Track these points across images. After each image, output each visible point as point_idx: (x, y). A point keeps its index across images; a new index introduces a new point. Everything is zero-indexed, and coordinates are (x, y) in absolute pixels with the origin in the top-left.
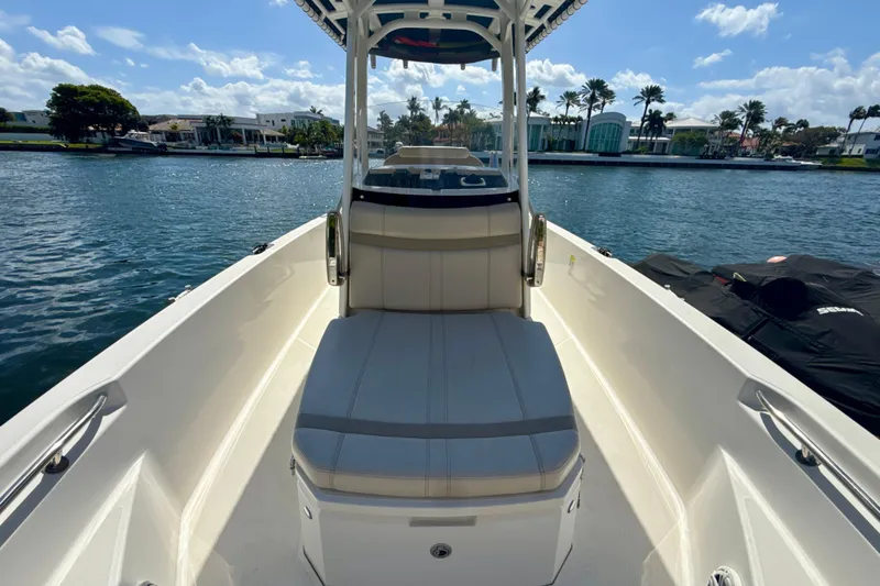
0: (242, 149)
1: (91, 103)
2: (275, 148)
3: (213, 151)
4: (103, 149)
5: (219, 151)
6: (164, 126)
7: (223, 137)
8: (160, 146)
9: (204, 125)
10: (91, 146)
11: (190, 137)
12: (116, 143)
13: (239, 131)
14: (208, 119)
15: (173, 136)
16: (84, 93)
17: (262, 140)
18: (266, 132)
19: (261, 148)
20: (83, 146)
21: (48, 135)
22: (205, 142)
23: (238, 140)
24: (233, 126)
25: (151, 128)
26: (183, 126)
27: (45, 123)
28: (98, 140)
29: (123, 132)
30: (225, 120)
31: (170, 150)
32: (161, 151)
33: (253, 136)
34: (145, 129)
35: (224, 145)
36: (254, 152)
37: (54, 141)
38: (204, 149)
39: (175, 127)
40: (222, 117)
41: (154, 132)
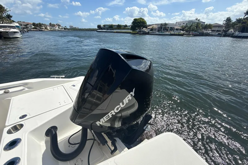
0: (167, 33)
1: (138, 22)
2: (176, 32)
3: (159, 34)
4: (137, 33)
5: (161, 33)
6: (151, 27)
7: (163, 30)
8: (148, 32)
9: (160, 26)
11: (155, 29)
12: (140, 31)
13: (168, 28)
14: (161, 24)
15: (152, 30)
16: (138, 20)
17: (174, 30)
18: (176, 27)
19: (172, 32)
20: (134, 32)
21: (130, 30)
22: (159, 31)
23: (167, 30)
24: (167, 26)
25: (148, 27)
26: (155, 27)
27: (130, 28)
28: (138, 30)
29: (142, 29)
30: (166, 24)
31: (150, 33)
32: (148, 34)
33: (172, 29)
34: (146, 28)
35: (163, 32)
36: (170, 34)
37: (131, 31)
38: (157, 33)
39: (153, 27)
41: (149, 29)
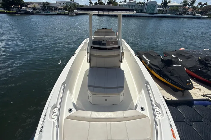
0: (53, 13)
2: (62, 12)
3: (46, 13)
4: (17, 13)
6: (32, 6)
7: (48, 9)
8: (32, 12)
9: (42, 5)
10: (13, 12)
11: (39, 9)
12: (20, 11)
13: (52, 7)
14: (43, 3)
15: (34, 9)
17: (58, 10)
18: (59, 7)
19: (59, 12)
20: (11, 12)
22: (43, 10)
23: (52, 10)
24: (50, 6)
25: (28, 6)
26: (37, 5)
28: (15, 10)
29: (21, 8)
30: (48, 4)
31: (34, 13)
32: (32, 13)
33: (56, 9)
34: (27, 7)
35: (49, 11)
36: (56, 13)
38: (43, 13)
39: (35, 6)
40: (47, 3)
41: (29, 8)
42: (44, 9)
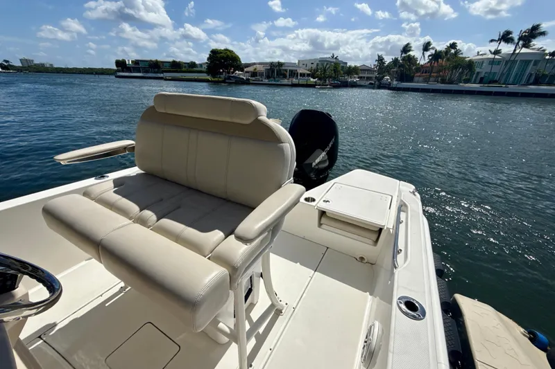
0: (285, 81)
1: (223, 58)
2: (302, 81)
3: (271, 82)
4: (224, 82)
5: (273, 82)
6: (251, 69)
7: (277, 75)
8: (248, 80)
9: (269, 68)
10: (220, 79)
11: (261, 74)
12: (229, 78)
13: (286, 70)
14: (272, 64)
15: (254, 74)
16: (221, 53)
17: (297, 76)
18: (300, 71)
19: (295, 81)
20: (216, 79)
21: (205, 74)
22: (268, 77)
23: (285, 76)
24: (283, 68)
25: (245, 70)
26: (260, 68)
27: (205, 68)
28: (224, 76)
29: (233, 73)
30: (280, 64)
31: (251, 82)
32: (247, 82)
33: (293, 74)
34: (242, 70)
35: (277, 79)
36: (290, 83)
37: (209, 78)
38: (266, 81)
39: (255, 69)
40: (279, 63)
41: (247, 72)
42: (270, 75)
